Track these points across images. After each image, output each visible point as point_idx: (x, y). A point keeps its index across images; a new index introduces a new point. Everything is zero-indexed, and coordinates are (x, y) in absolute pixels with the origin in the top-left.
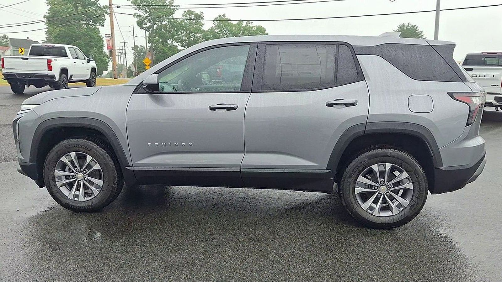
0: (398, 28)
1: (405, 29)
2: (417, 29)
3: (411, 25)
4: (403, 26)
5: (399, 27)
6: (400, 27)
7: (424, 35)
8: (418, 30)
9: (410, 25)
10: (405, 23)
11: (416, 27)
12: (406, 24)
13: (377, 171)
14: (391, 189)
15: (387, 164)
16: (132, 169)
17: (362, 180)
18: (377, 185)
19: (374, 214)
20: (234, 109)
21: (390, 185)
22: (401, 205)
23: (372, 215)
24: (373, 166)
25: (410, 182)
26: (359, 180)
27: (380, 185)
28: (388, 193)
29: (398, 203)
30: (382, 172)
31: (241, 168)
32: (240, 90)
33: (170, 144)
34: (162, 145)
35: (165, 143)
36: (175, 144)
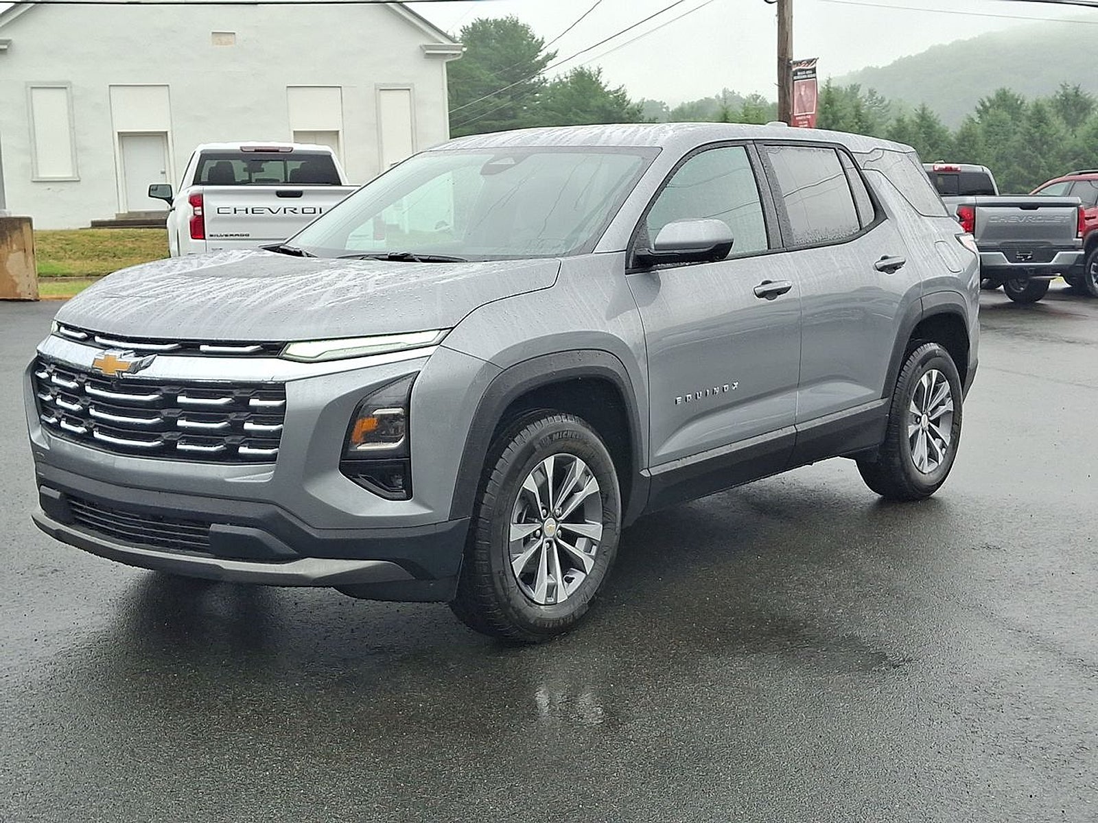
13: (926, 387)
14: (931, 419)
15: (934, 371)
16: (649, 475)
17: (913, 408)
18: (920, 415)
19: (924, 472)
20: (786, 290)
21: (931, 412)
22: (943, 446)
23: (922, 473)
24: (922, 379)
25: (950, 399)
26: (911, 410)
27: (922, 414)
28: (929, 426)
29: (940, 440)
30: (930, 387)
31: (794, 425)
32: (769, 248)
33: (708, 391)
34: (696, 398)
35: (701, 393)
36: (715, 389)
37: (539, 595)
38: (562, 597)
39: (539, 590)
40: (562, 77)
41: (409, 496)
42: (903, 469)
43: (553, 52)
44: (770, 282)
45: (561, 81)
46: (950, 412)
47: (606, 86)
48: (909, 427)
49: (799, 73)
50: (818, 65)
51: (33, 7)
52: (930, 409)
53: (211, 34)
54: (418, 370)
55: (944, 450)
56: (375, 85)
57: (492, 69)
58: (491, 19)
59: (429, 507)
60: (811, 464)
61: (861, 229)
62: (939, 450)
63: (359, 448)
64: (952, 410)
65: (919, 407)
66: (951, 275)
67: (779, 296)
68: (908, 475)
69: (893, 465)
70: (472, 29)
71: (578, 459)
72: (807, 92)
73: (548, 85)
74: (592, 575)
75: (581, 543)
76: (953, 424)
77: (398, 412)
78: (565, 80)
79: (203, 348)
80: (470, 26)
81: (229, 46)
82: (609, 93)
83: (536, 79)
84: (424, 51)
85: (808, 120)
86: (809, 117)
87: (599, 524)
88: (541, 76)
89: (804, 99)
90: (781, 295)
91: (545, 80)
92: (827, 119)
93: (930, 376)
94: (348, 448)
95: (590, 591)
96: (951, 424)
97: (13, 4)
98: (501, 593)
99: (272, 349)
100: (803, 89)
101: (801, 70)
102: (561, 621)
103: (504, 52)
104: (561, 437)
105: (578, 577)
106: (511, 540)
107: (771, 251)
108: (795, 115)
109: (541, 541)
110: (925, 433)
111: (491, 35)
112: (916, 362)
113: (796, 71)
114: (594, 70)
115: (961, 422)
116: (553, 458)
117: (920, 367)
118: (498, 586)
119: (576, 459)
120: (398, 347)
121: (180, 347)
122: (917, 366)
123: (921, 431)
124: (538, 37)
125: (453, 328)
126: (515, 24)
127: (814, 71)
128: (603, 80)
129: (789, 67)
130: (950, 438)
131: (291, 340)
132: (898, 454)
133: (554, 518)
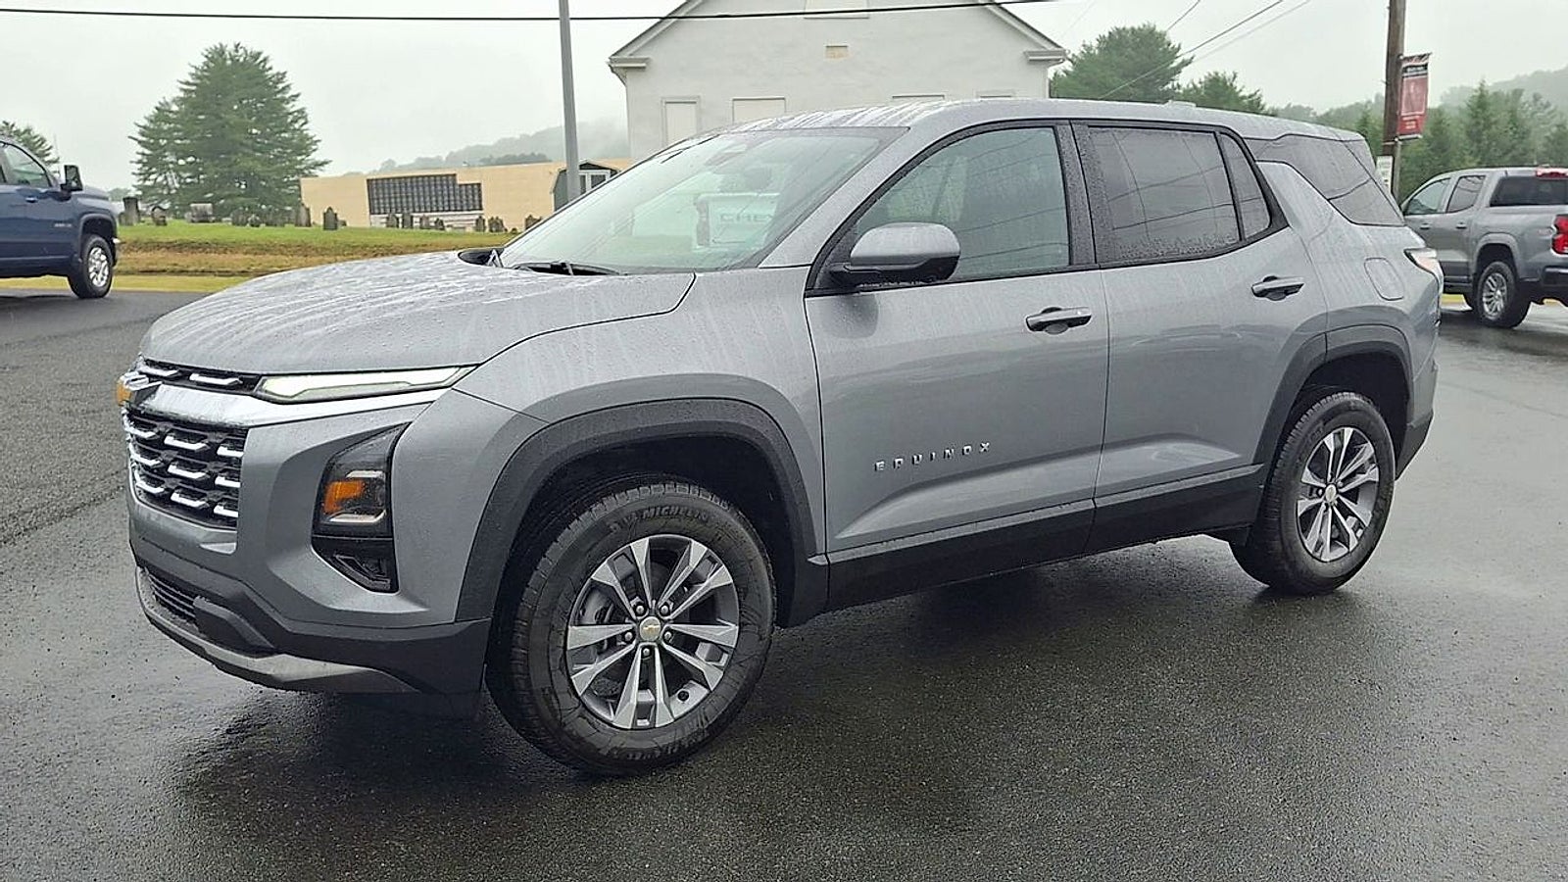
0: (206, 60)
1: (229, 62)
2: (267, 66)
3: (246, 51)
4: (220, 52)
5: (206, 56)
6: (210, 56)
7: (292, 86)
8: (270, 68)
9: (241, 51)
10: (224, 45)
11: (261, 59)
12: (230, 48)
13: (1332, 450)
14: (1343, 490)
15: (1346, 429)
16: (827, 563)
17: (1308, 477)
18: (1324, 486)
19: (1323, 559)
20: (1085, 320)
21: (1343, 481)
22: (1359, 525)
23: (1320, 561)
24: (1325, 440)
25: (1374, 465)
26: (1303, 480)
27: (1327, 485)
28: (1338, 499)
29: (1355, 519)
30: (1338, 450)
31: (1093, 499)
32: (1070, 264)
33: (934, 454)
34: (913, 463)
35: (920, 456)
36: (948, 451)
37: (623, 717)
38: (663, 719)
39: (623, 710)
40: (1196, 82)
41: (394, 588)
42: (1286, 557)
43: (1189, 58)
44: (1058, 309)
45: (1195, 87)
46: (1375, 482)
47: (1241, 91)
48: (1299, 502)
49: (1409, 70)
50: (1430, 61)
51: (674, 23)
52: (1341, 478)
53: (825, 49)
54: (408, 420)
55: (1360, 532)
56: (977, 92)
57: (1124, 76)
58: (1128, 27)
59: (422, 604)
60: (1155, 543)
61: (1241, 239)
62: (1351, 532)
63: (332, 520)
64: (1377, 480)
65: (1320, 474)
66: (1382, 304)
67: (1070, 329)
68: (1293, 565)
69: (1272, 549)
70: (1110, 37)
71: (693, 541)
72: (1417, 89)
73: (1181, 91)
74: (718, 691)
75: (703, 651)
76: (1377, 498)
77: (375, 476)
78: (1199, 86)
79: (195, 377)
80: (1107, 35)
81: (842, 59)
82: (1243, 97)
83: (1170, 86)
84: (1027, 57)
85: (1415, 120)
86: (1417, 117)
87: (733, 625)
88: (1175, 83)
89: (1413, 97)
90: (1074, 328)
91: (1179, 86)
92: (1478, 123)
93: (1340, 436)
94: (319, 520)
95: (713, 713)
96: (1374, 499)
97: (658, 20)
98: (548, 716)
99: (247, 384)
100: (1412, 87)
101: (1411, 67)
102: (658, 753)
103: (1138, 60)
104: (657, 514)
105: (696, 694)
106: (569, 648)
107: (1073, 266)
108: (1403, 114)
109: (632, 646)
110: (1330, 510)
111: (1127, 42)
112: (1315, 418)
113: (1407, 67)
114: (1229, 75)
115: (1391, 497)
116: (647, 539)
117: (1321, 424)
118: (544, 707)
119: (689, 543)
120: (396, 388)
121: (180, 374)
122: (1318, 422)
123: (1323, 506)
124: (1175, 43)
125: (478, 365)
126: (1152, 32)
127: (1425, 66)
128: (1238, 85)
129: (1399, 63)
130: (1371, 516)
131: (265, 373)
132: (1278, 537)
133: (657, 616)
